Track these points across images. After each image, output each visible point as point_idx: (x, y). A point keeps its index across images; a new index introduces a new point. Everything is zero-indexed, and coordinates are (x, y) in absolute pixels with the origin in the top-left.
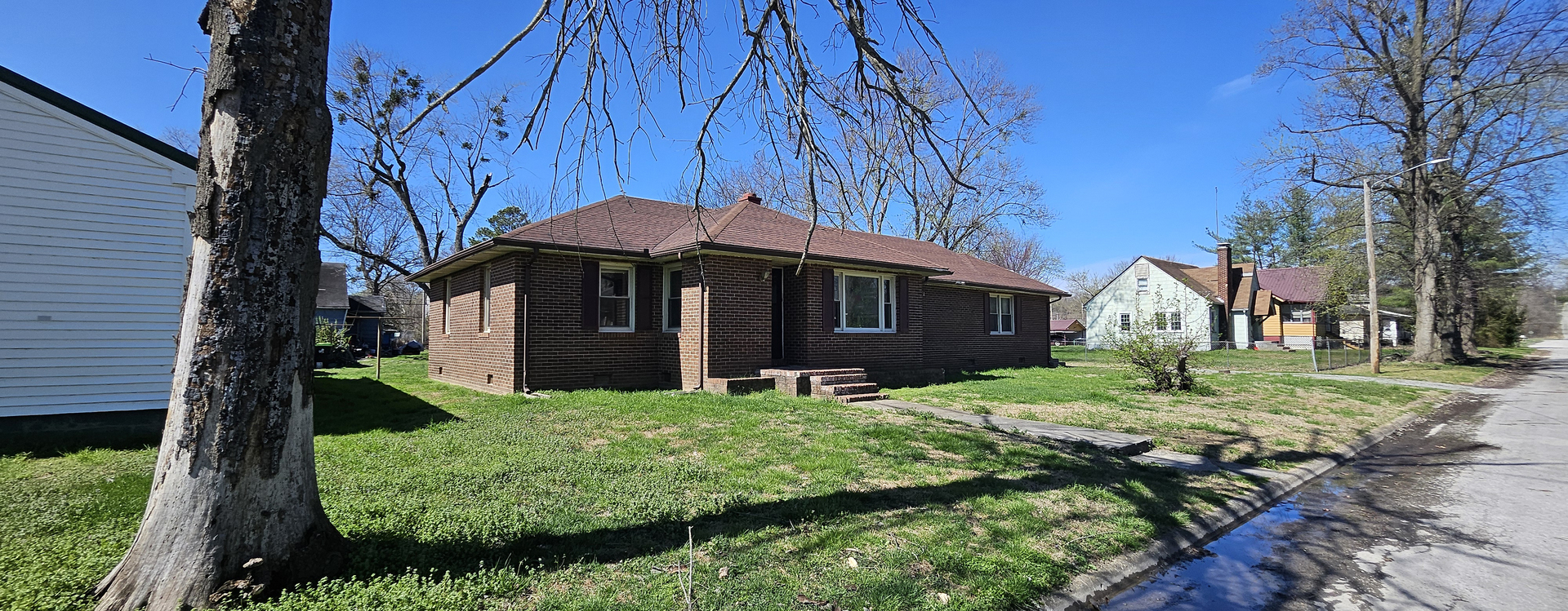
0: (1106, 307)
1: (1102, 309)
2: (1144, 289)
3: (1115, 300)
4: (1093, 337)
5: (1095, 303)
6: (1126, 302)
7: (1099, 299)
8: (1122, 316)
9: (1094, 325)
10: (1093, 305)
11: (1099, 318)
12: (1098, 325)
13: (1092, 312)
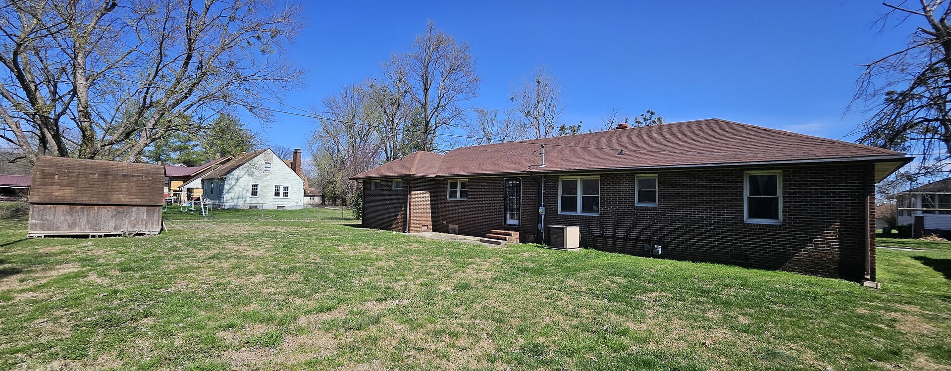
0: (241, 179)
1: (237, 180)
2: (268, 169)
3: (249, 174)
4: (229, 200)
5: (233, 175)
6: (256, 177)
7: (236, 173)
8: (253, 186)
9: (230, 191)
10: (230, 176)
11: (235, 187)
12: (233, 191)
13: (230, 182)
